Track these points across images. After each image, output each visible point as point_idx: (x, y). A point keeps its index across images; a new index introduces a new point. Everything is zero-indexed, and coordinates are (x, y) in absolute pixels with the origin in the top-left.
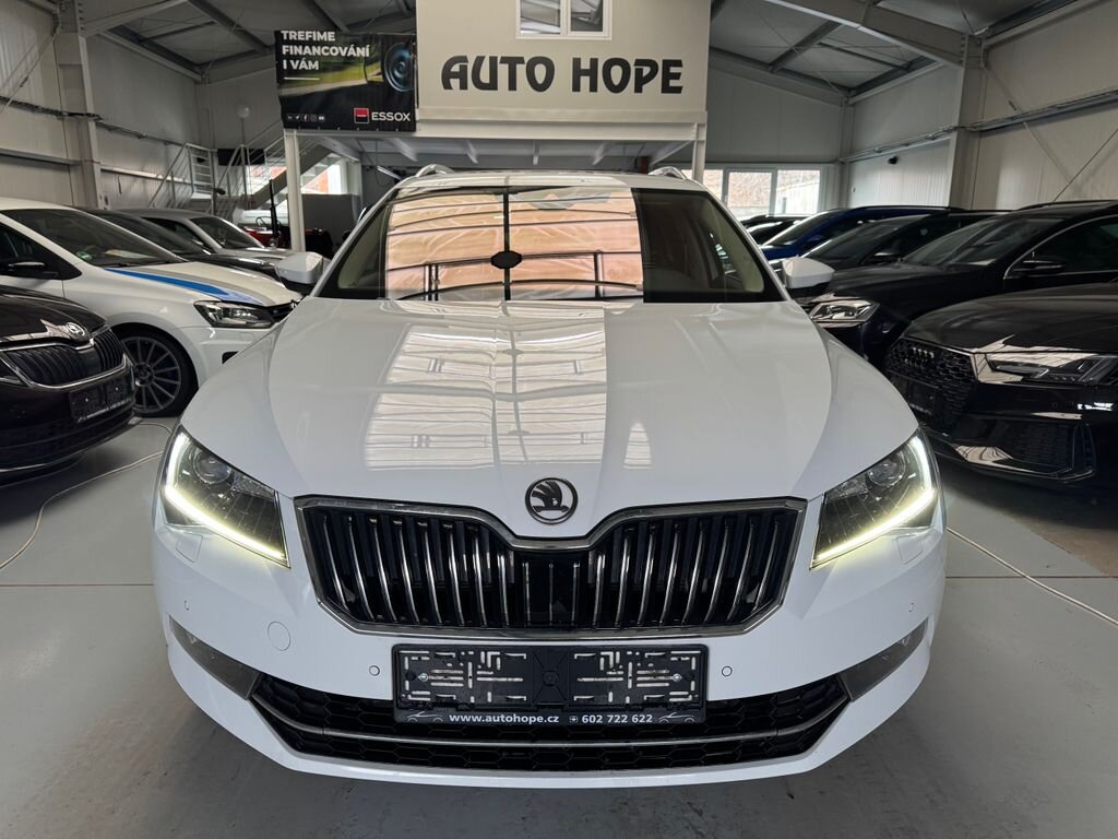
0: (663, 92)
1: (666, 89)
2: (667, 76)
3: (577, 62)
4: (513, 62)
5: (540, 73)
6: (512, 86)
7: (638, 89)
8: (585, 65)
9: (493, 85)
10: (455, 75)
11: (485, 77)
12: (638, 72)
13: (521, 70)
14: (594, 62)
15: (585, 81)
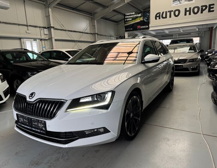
0: (209, 12)
2: (210, 8)
3: (186, 9)
4: (170, 12)
5: (177, 13)
6: (170, 17)
7: (202, 12)
8: (188, 9)
9: (166, 17)
10: (158, 17)
11: (164, 16)
12: (202, 9)
13: (172, 13)
14: (190, 8)
15: (188, 13)
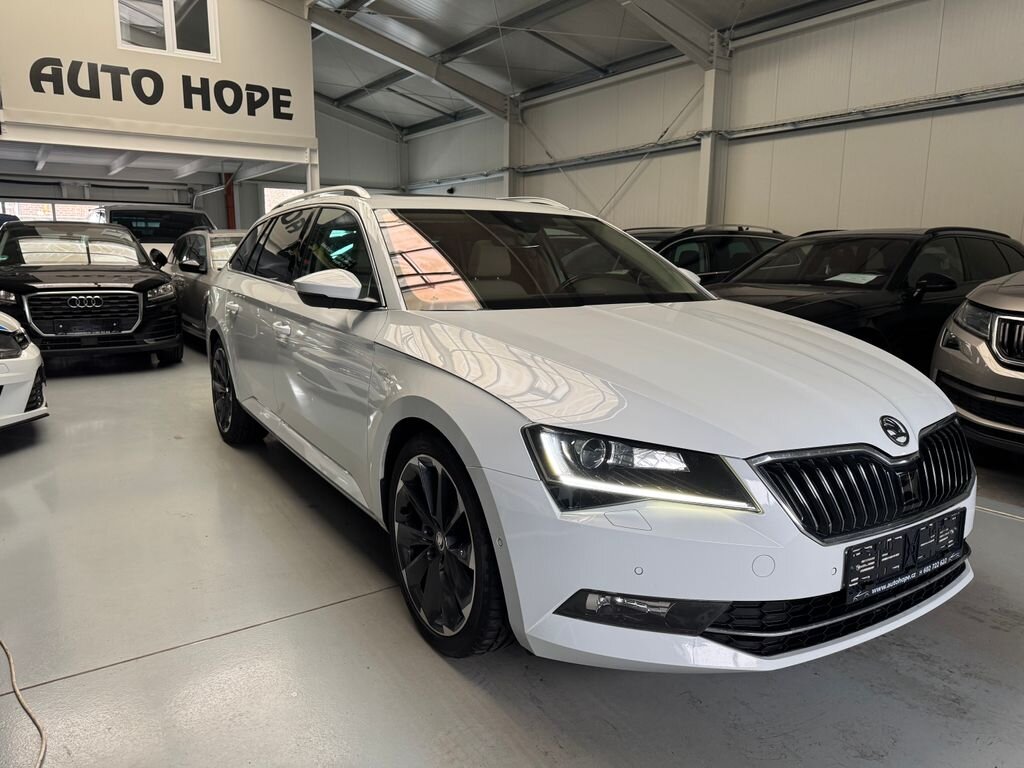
0: (275, 117)
1: (278, 115)
2: (278, 104)
3: (186, 80)
4: (116, 73)
5: (148, 85)
6: (117, 95)
7: (251, 112)
8: (196, 83)
9: (94, 92)
10: (47, 78)
11: (84, 82)
12: (250, 97)
13: (126, 81)
14: (205, 82)
15: (197, 99)
